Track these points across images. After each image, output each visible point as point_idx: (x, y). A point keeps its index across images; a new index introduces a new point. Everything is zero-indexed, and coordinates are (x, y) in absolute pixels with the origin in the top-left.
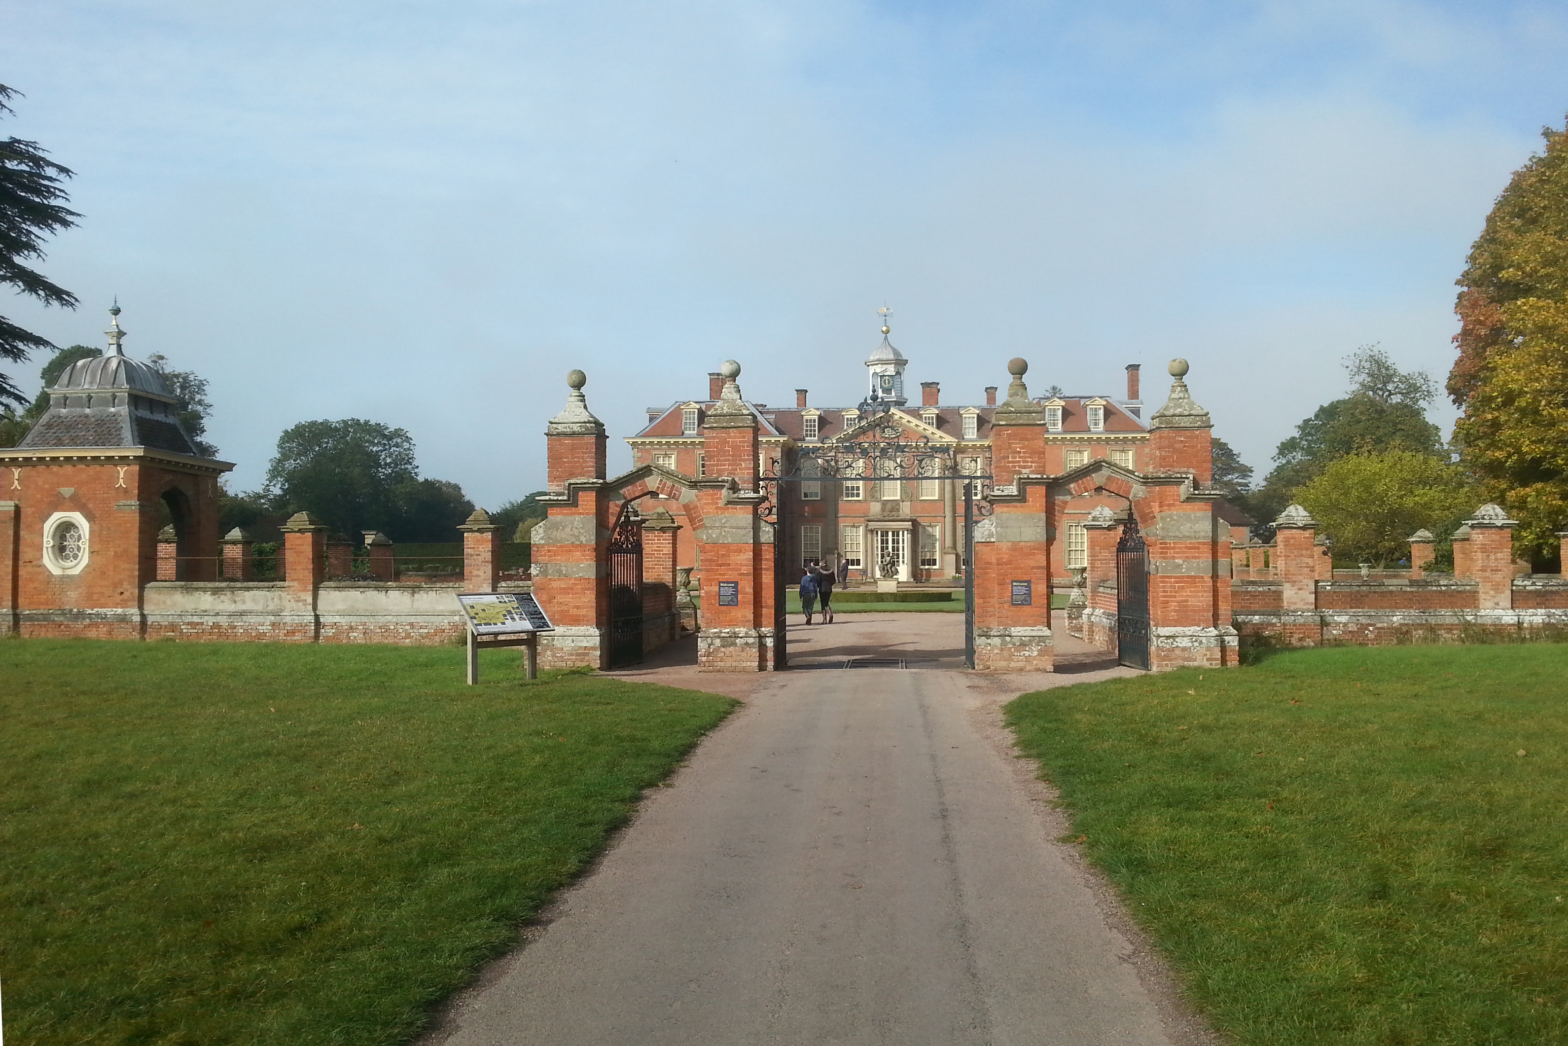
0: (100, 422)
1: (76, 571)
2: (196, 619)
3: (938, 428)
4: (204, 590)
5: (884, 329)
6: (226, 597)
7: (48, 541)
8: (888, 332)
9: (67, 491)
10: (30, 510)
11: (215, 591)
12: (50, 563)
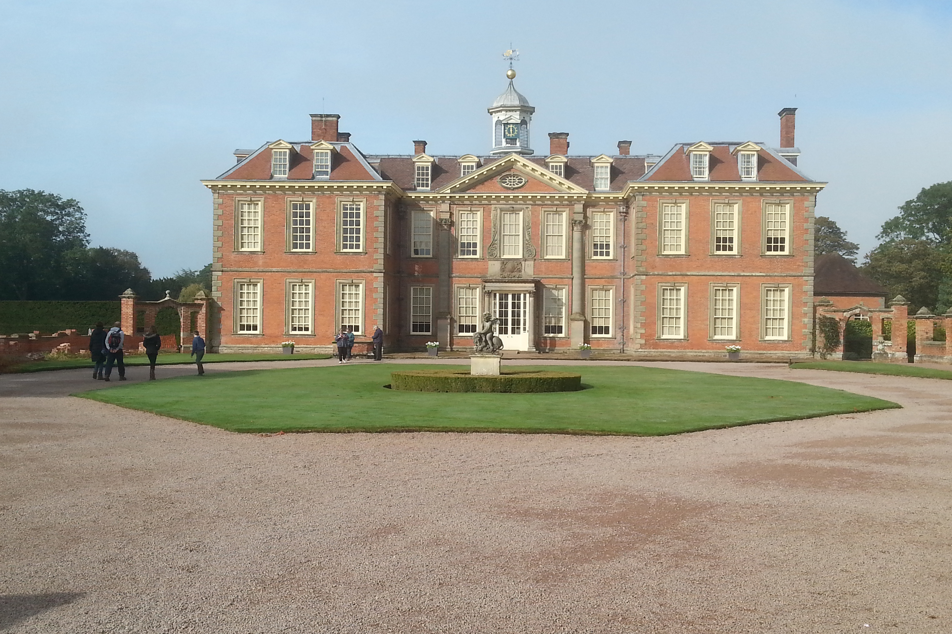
3: (567, 178)
5: (510, 73)
8: (513, 77)
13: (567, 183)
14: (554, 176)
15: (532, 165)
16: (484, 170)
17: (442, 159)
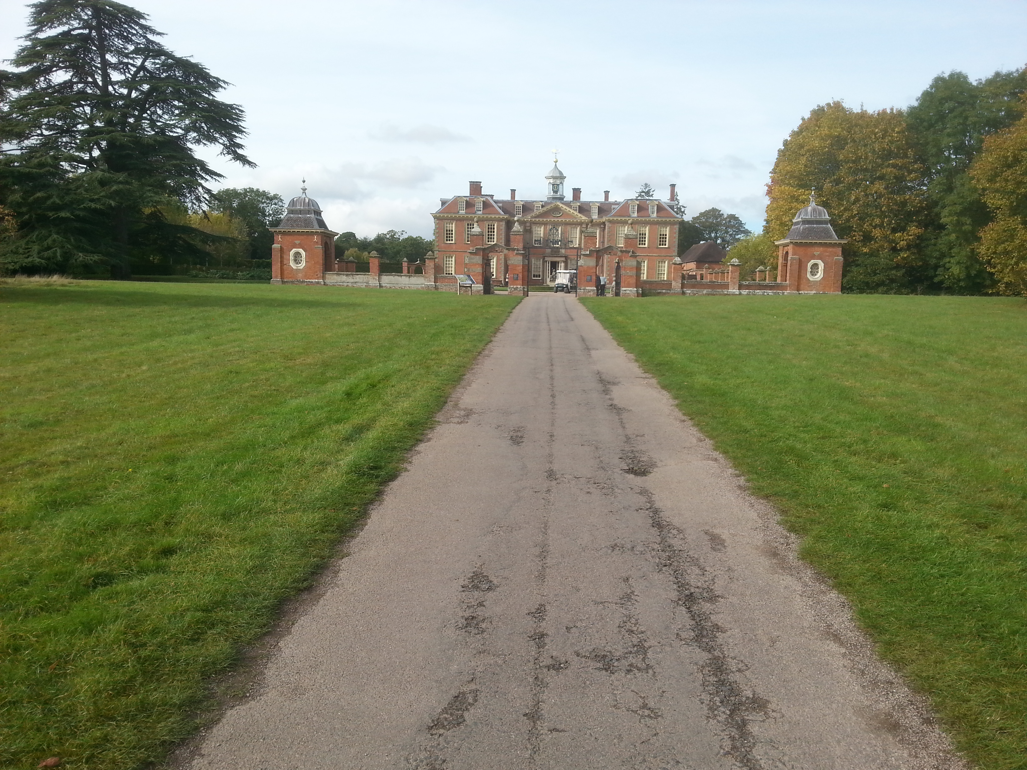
0: (305, 220)
1: (301, 268)
2: (341, 284)
3: (579, 212)
4: (343, 275)
5: (555, 160)
6: (351, 277)
7: (292, 258)
8: (556, 162)
9: (297, 242)
10: (285, 248)
11: (347, 275)
12: (292, 264)
13: (580, 215)
14: (574, 212)
15: (565, 207)
16: (545, 209)
17: (526, 202)
